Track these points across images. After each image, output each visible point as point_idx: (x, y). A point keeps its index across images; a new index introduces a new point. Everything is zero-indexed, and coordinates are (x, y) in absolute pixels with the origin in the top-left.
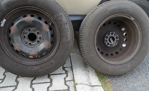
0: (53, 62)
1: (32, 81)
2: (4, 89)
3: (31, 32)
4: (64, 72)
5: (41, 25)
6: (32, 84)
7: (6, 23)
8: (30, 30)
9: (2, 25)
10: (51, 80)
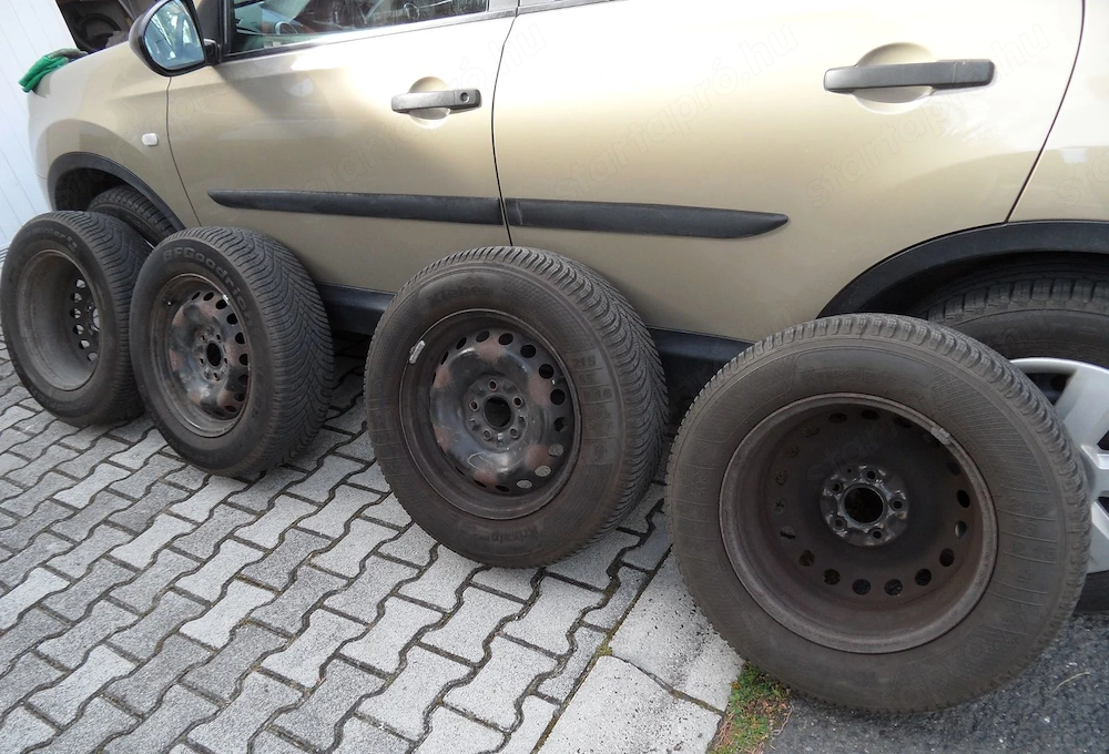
0: (540, 528)
1: (476, 571)
2: (388, 563)
3: (499, 394)
4: (604, 582)
5: (524, 378)
6: (468, 583)
7: (424, 351)
8: (493, 385)
9: (413, 358)
10: (536, 595)
